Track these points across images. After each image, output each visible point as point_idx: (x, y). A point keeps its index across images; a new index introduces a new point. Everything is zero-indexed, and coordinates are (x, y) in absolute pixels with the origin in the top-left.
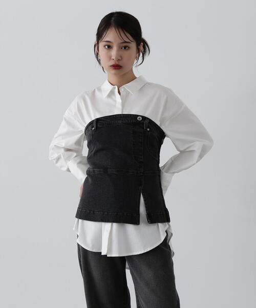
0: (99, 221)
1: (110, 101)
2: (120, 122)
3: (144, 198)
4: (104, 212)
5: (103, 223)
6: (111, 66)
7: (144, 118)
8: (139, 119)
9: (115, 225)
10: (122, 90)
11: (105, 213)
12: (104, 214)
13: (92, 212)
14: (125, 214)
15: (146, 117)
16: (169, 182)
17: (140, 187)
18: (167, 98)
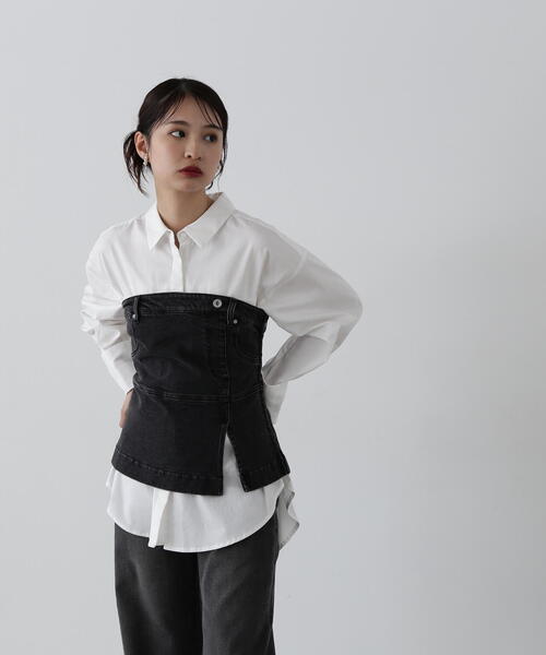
0: (148, 484)
2: (181, 309)
3: (231, 439)
4: (158, 468)
5: (155, 489)
6: (180, 171)
7: (226, 300)
8: (218, 304)
14: (195, 477)
15: (229, 298)
16: (281, 399)
17: (223, 426)
18: (268, 253)
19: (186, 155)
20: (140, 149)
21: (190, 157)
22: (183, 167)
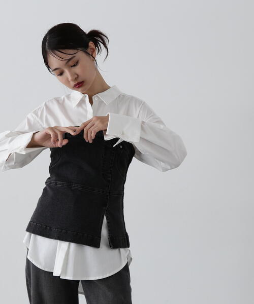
1: (80, 109)
5: (59, 241)
9: (73, 245)
10: (95, 99)
11: (63, 231)
12: (61, 232)
13: (49, 228)
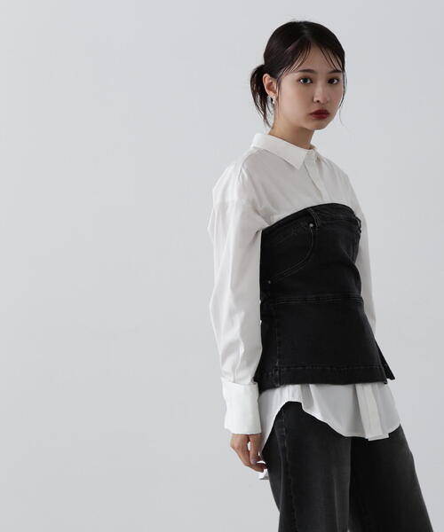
19: (315, 100)
20: (269, 89)
21: (318, 101)
22: (313, 110)
